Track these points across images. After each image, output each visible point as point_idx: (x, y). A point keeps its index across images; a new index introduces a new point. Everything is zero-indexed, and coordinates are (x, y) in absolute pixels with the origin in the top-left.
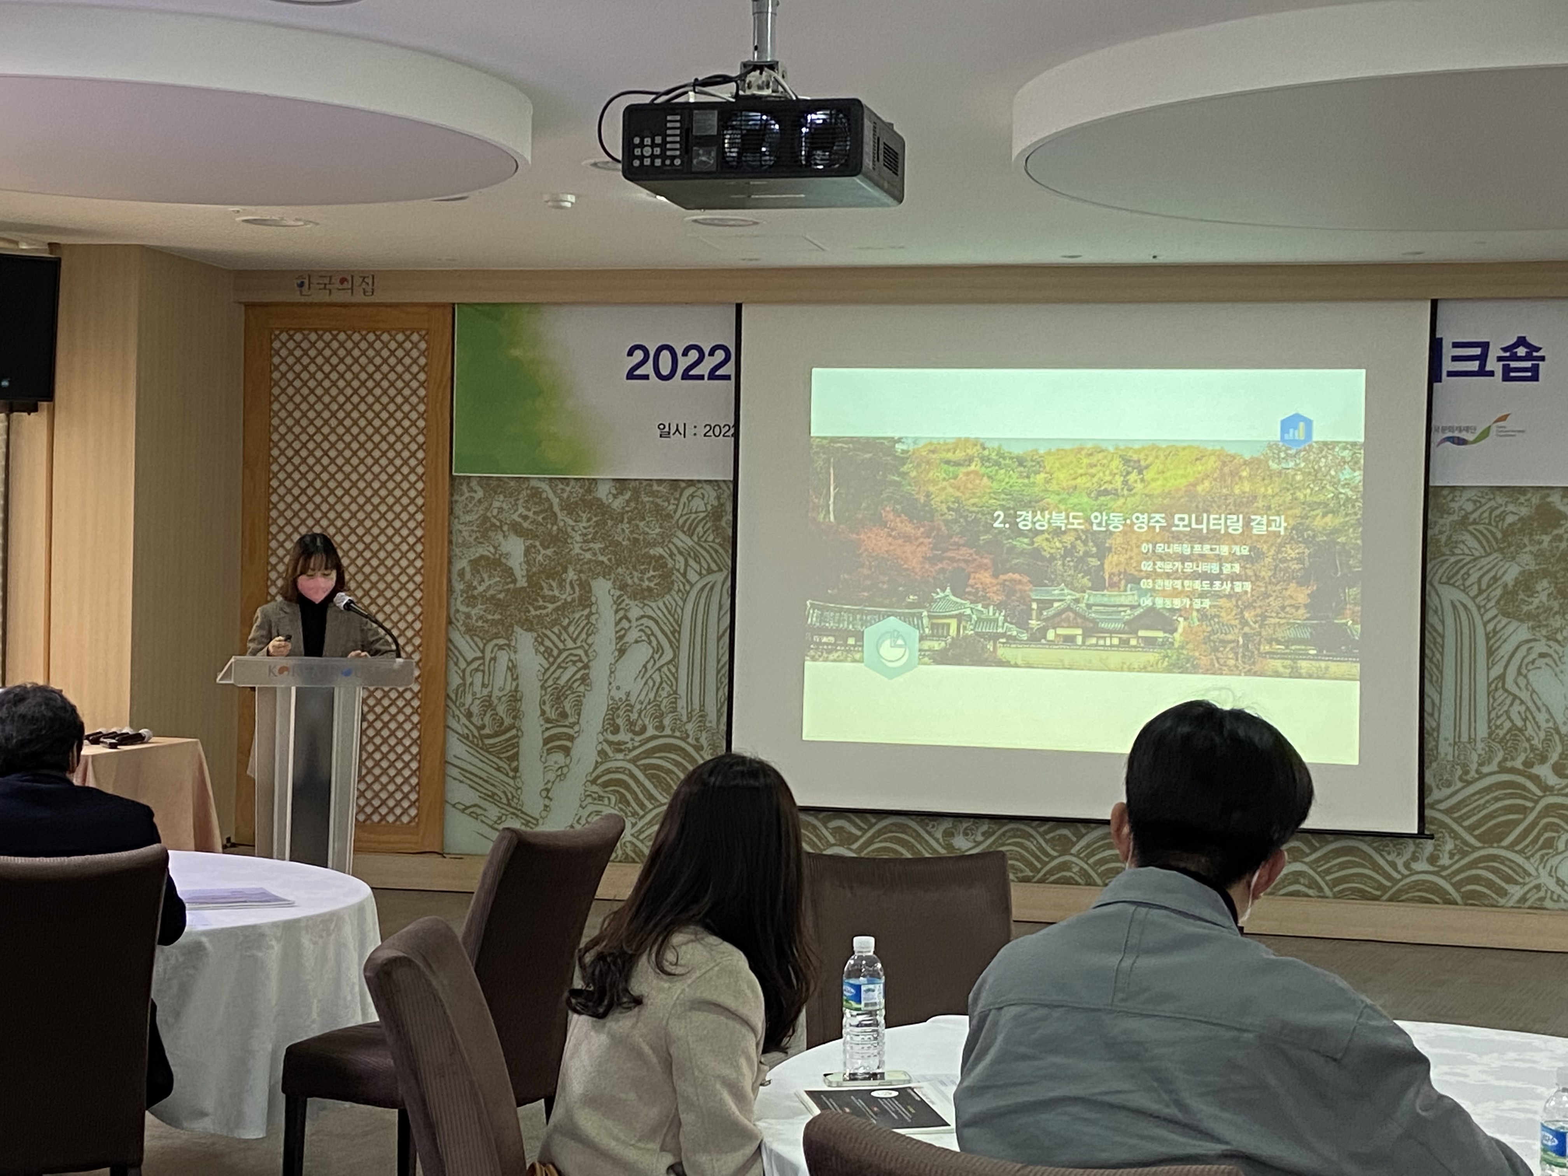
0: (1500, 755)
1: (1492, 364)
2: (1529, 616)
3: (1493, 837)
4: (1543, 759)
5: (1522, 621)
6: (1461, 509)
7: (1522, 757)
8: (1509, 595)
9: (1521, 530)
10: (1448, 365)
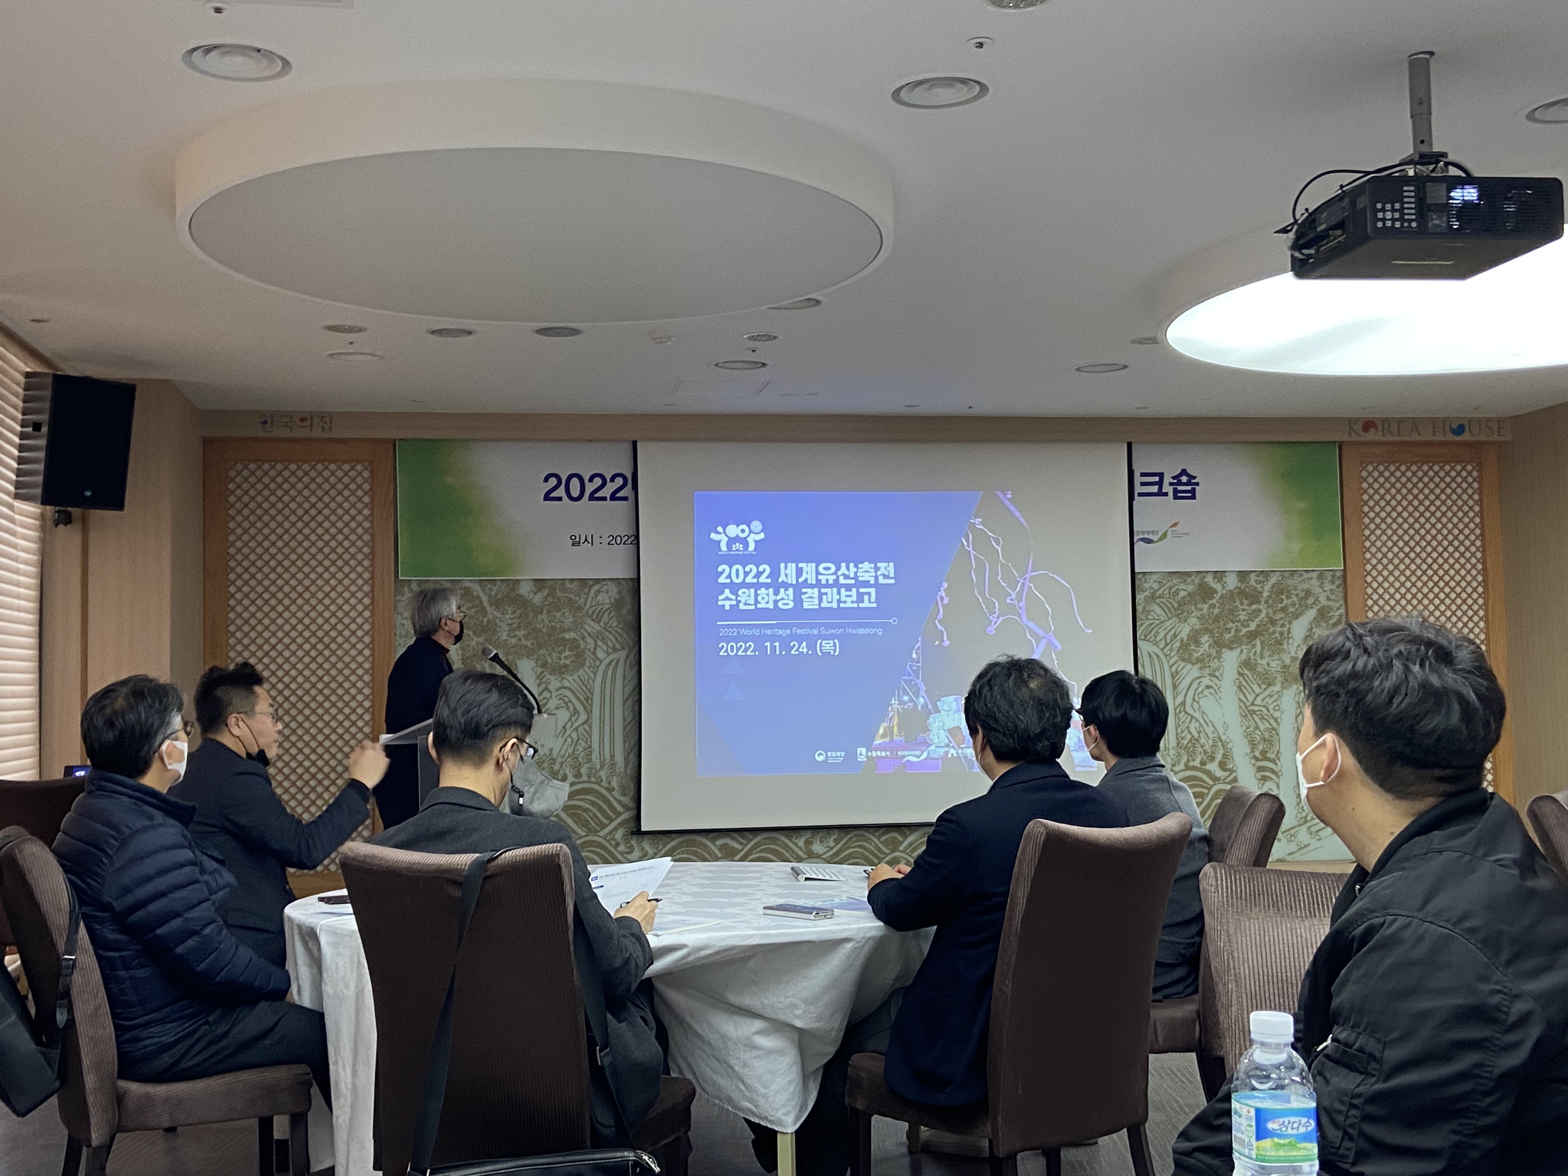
0: (1185, 758)
1: (1167, 488)
2: (1198, 660)
4: (1212, 759)
5: (1194, 664)
6: (1151, 588)
7: (1198, 760)
8: (1184, 647)
9: (1189, 602)
10: (1138, 489)
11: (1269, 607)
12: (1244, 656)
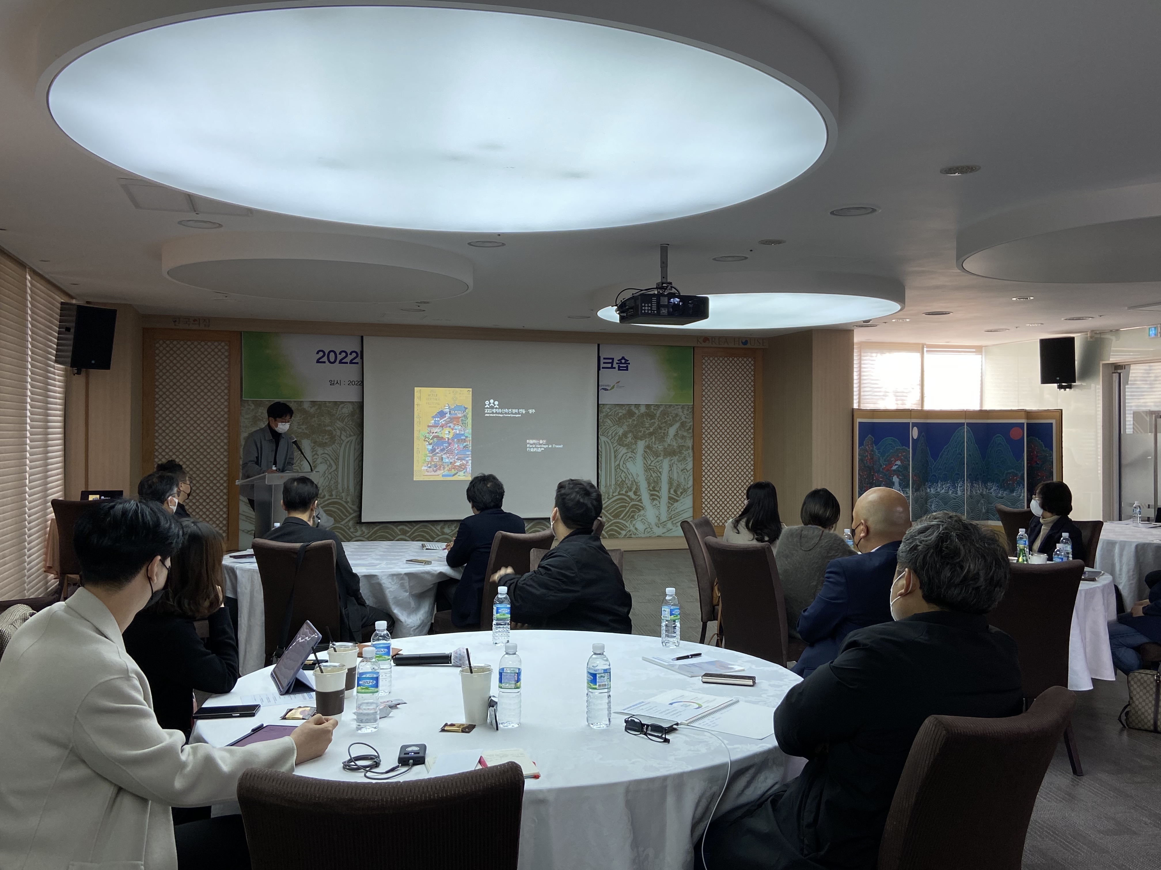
0: (619, 490)
1: (615, 365)
2: (626, 445)
3: (616, 516)
4: (631, 490)
5: (624, 447)
6: (606, 411)
7: (625, 490)
8: (620, 439)
9: (623, 418)
10: (602, 365)
11: (659, 421)
12: (647, 443)
